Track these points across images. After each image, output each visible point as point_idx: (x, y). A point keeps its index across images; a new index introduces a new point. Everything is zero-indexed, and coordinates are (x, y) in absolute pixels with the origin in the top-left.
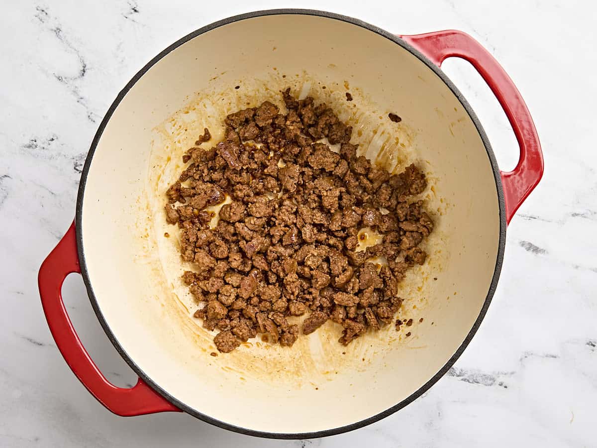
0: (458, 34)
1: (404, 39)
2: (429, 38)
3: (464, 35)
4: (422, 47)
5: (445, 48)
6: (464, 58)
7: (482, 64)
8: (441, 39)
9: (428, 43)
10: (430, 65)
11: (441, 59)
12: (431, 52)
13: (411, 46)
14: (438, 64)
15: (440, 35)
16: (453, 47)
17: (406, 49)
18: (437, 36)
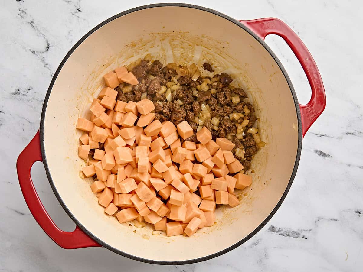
0: (275, 20)
1: (242, 23)
2: (257, 22)
3: (279, 21)
4: (254, 27)
5: (267, 28)
6: (278, 35)
7: (289, 38)
8: (265, 23)
9: (257, 25)
10: (258, 39)
11: (265, 35)
12: (259, 31)
13: (246, 27)
14: (262, 38)
15: (264, 21)
16: (272, 28)
17: (243, 29)
18: (262, 21)
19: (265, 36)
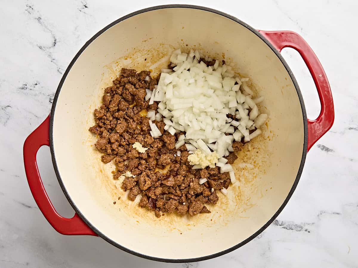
0: (293, 34)
1: (261, 33)
2: (276, 34)
3: (297, 35)
4: (271, 39)
5: (284, 41)
6: (295, 49)
7: (305, 54)
8: (283, 35)
9: (275, 37)
10: (274, 50)
12: (276, 43)
13: (264, 38)
14: (279, 50)
15: (283, 33)
16: (290, 41)
17: (262, 39)
19: (281, 48)
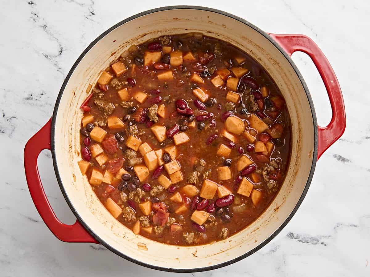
0: (305, 37)
1: (271, 36)
2: (286, 37)
3: (309, 39)
4: (282, 42)
5: (295, 45)
6: (306, 53)
7: (317, 58)
9: (286, 41)
10: (285, 54)
11: (292, 52)
12: (286, 46)
13: (274, 41)
14: (289, 54)
15: (294, 37)
16: (301, 45)
17: (271, 42)
18: (292, 36)
